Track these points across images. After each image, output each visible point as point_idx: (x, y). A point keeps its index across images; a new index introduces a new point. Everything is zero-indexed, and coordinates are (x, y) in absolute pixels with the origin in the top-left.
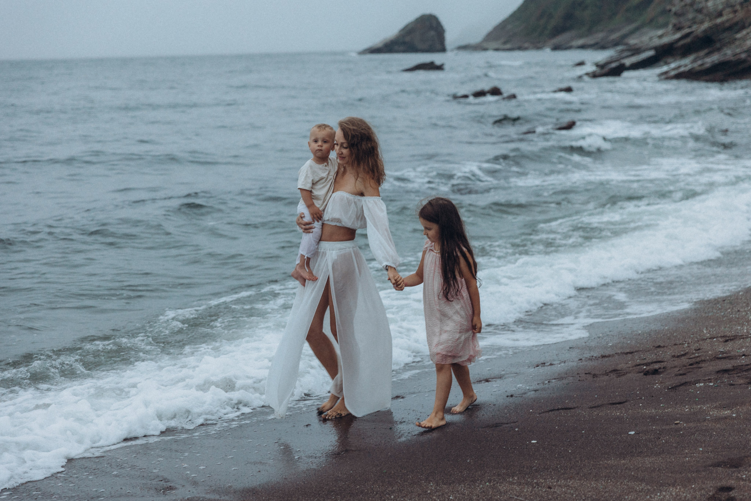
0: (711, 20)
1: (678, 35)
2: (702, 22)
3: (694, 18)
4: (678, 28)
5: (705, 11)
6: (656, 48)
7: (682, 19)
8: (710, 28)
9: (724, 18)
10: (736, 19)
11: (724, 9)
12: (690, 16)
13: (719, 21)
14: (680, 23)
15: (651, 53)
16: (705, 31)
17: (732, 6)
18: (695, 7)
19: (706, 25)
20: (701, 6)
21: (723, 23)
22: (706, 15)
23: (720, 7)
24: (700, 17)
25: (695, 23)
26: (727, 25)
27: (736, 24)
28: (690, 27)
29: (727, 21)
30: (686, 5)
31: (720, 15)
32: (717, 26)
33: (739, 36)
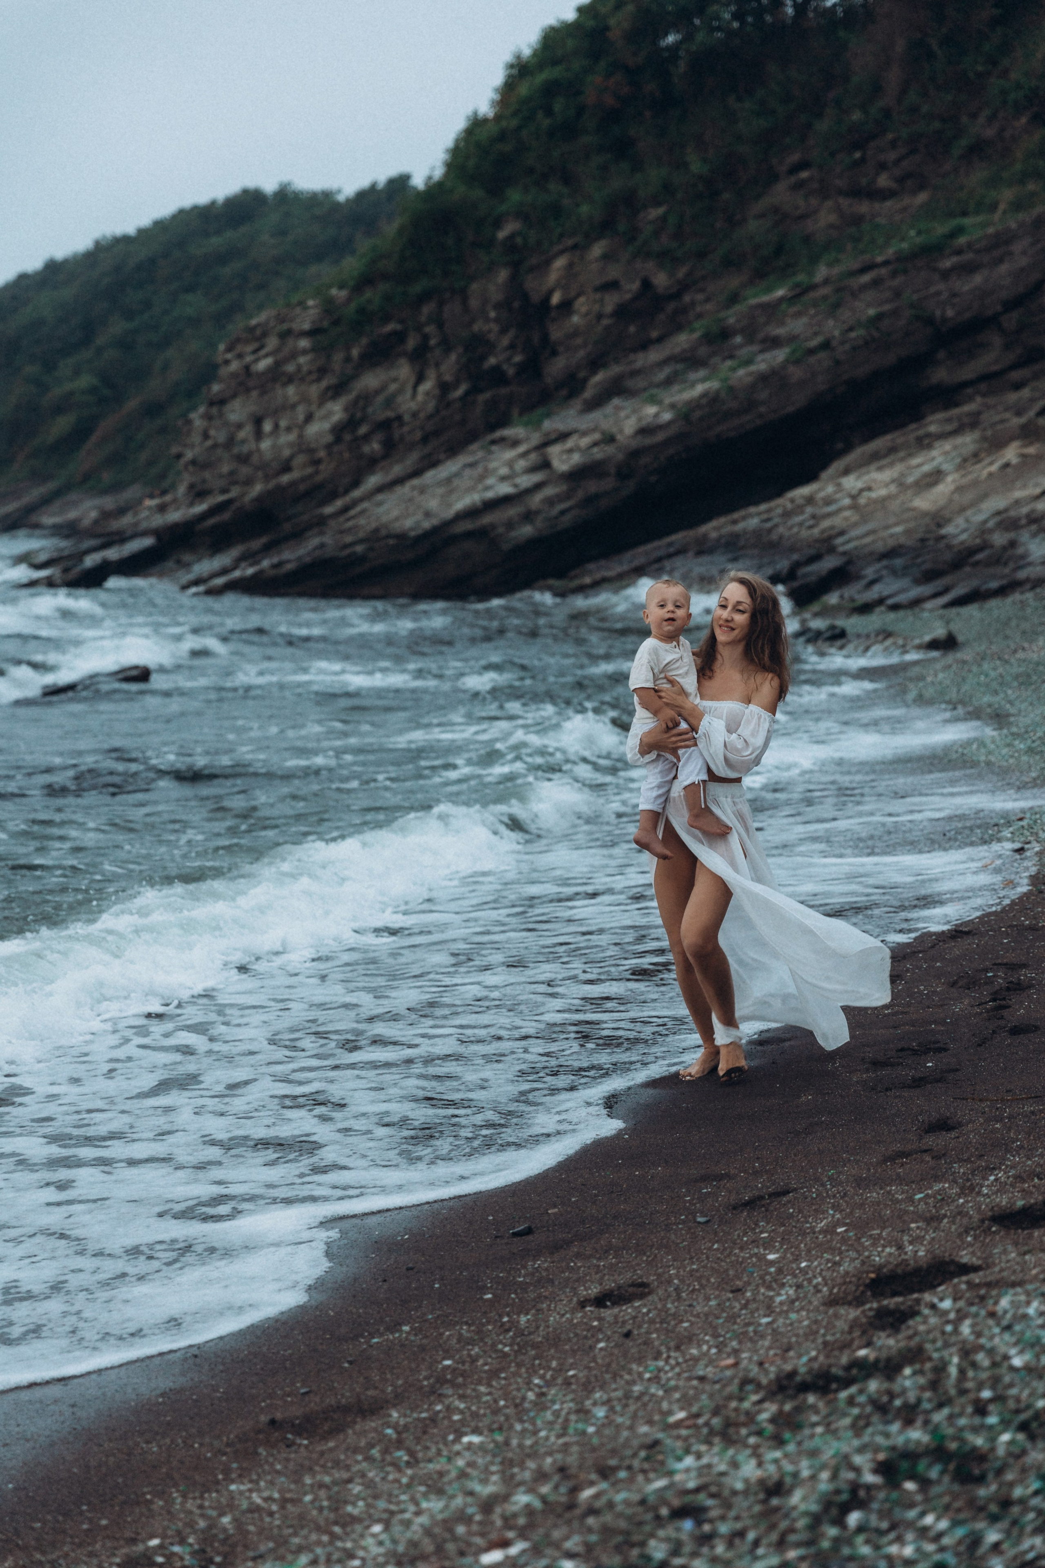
0: (267, 478)
1: (200, 508)
2: (249, 482)
3: (232, 473)
4: (198, 493)
5: (255, 459)
6: (156, 533)
7: (207, 475)
8: (269, 493)
9: (295, 475)
10: (319, 478)
11: (292, 457)
12: (225, 469)
13: (285, 479)
14: (204, 481)
15: (148, 542)
16: (259, 499)
17: (311, 451)
18: (236, 450)
19: (258, 488)
20: (245, 449)
21: (293, 484)
22: (257, 468)
23: (287, 453)
24: (245, 471)
25: (235, 483)
26: (302, 487)
27: (319, 487)
28: (224, 491)
29: (303, 479)
30: (215, 446)
31: (286, 468)
32: (280, 489)
33: (328, 510)
